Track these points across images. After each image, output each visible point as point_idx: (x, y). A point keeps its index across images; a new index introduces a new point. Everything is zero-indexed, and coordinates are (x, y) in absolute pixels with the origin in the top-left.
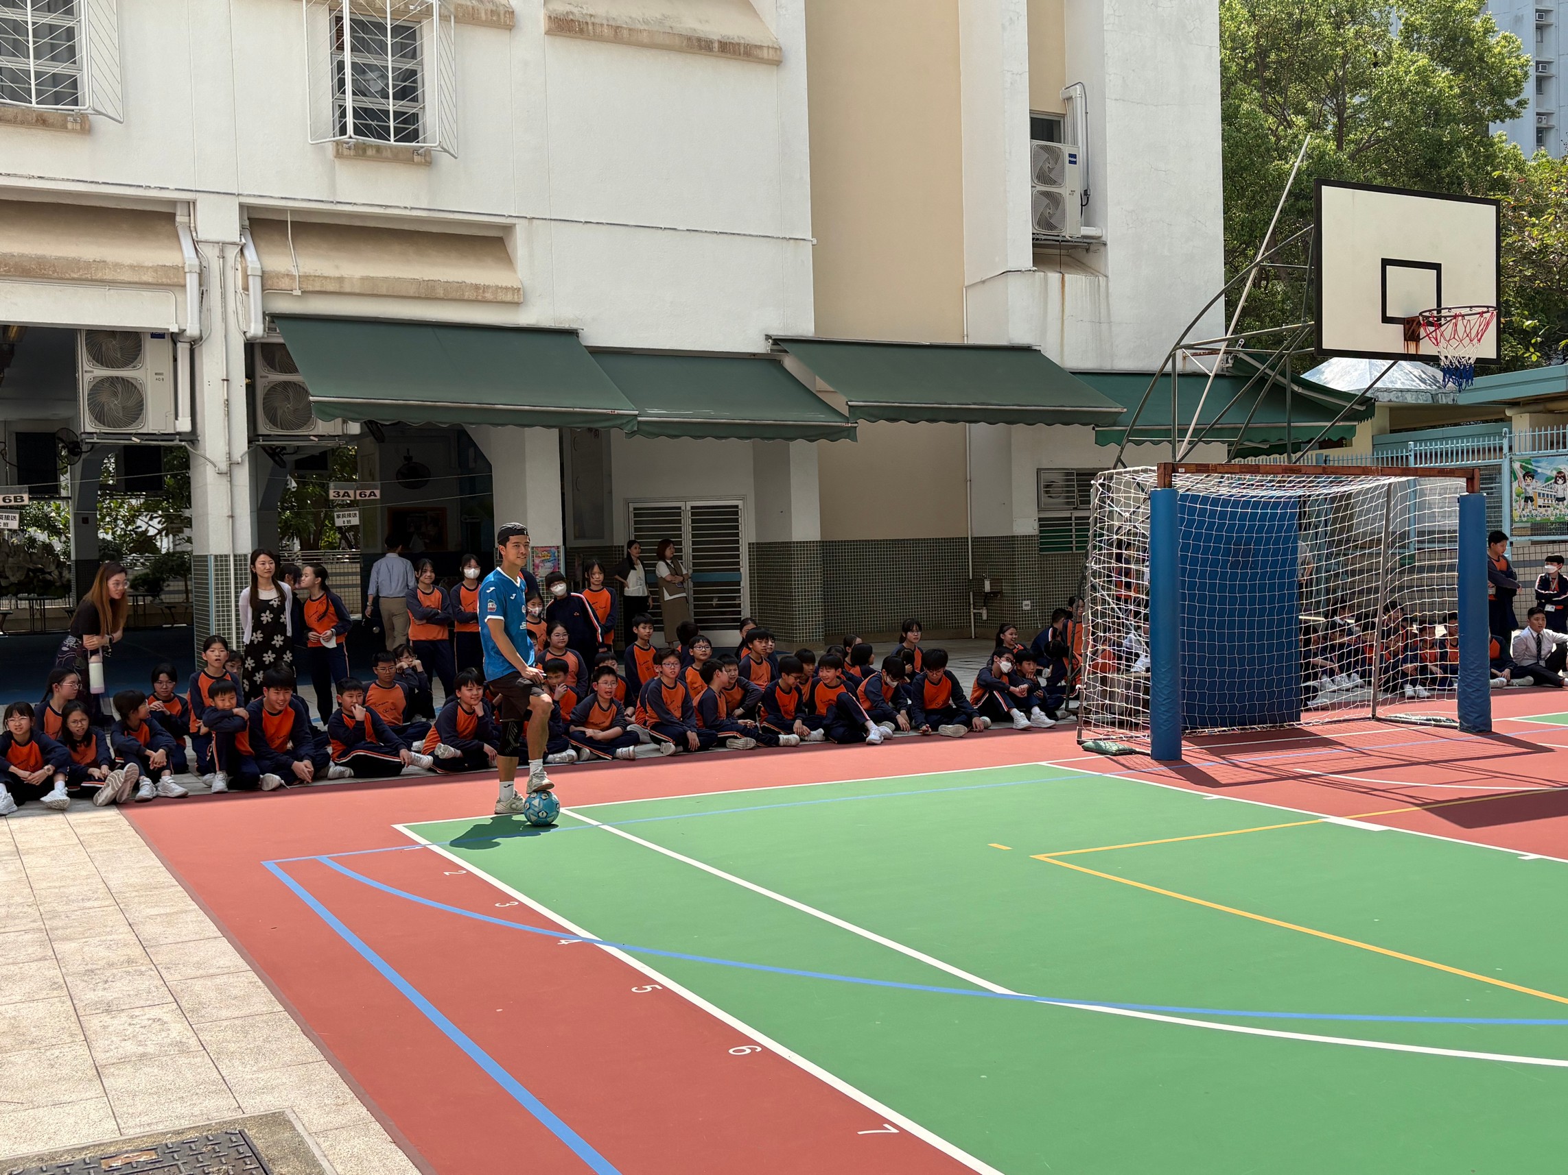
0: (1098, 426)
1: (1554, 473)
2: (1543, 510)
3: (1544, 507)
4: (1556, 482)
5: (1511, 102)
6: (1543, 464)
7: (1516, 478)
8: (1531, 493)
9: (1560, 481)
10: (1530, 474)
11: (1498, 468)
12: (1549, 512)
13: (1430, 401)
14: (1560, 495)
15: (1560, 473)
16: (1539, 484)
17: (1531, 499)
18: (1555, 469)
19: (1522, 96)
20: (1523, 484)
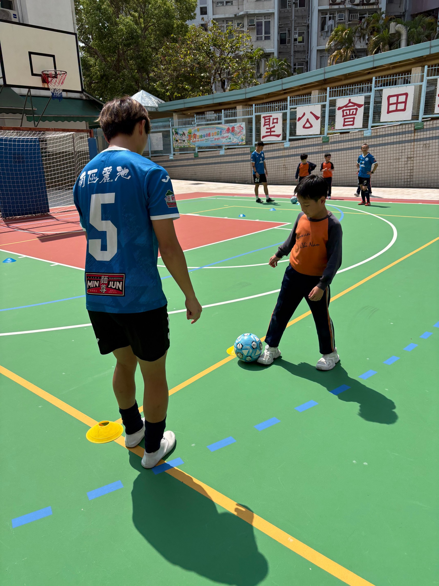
0: (27, 115)
1: (182, 133)
2: (180, 144)
4: (183, 136)
5: (192, 14)
6: (179, 130)
7: (174, 134)
8: (177, 139)
9: (184, 135)
10: (177, 133)
11: (169, 131)
12: (182, 144)
13: (155, 110)
14: (184, 140)
15: (184, 133)
16: (179, 136)
17: (177, 141)
18: (182, 132)
19: (195, 12)
20: (175, 136)
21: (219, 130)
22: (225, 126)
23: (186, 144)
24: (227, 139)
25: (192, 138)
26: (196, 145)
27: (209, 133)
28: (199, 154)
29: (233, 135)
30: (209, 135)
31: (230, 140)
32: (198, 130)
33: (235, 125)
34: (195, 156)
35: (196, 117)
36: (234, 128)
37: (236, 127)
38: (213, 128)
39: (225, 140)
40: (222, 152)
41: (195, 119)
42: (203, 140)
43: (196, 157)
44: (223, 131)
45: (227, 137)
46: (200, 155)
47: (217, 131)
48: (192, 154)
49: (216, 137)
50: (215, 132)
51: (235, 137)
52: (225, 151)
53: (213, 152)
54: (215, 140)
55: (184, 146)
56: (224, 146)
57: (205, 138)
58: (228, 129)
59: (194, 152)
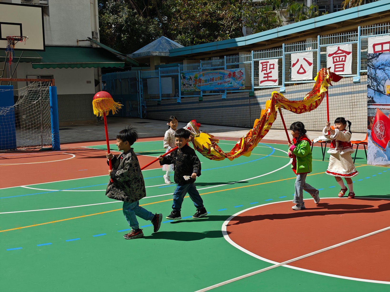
0: (33, 63)
3: (187, 87)
6: (187, 75)
7: (182, 79)
8: (185, 83)
10: (184, 78)
11: (177, 76)
12: (188, 88)
15: (190, 77)
21: (222, 75)
22: (227, 72)
23: (192, 88)
24: (229, 84)
25: (198, 83)
26: (201, 89)
27: (213, 78)
28: (203, 97)
29: (235, 80)
30: (213, 80)
31: (231, 85)
32: (203, 75)
33: (236, 70)
34: (199, 99)
35: (201, 62)
36: (235, 73)
37: (236, 72)
38: (216, 73)
39: (227, 85)
40: (224, 96)
41: (201, 64)
42: (207, 85)
43: (201, 101)
44: (225, 76)
45: (229, 82)
46: (205, 99)
47: (219, 76)
48: (197, 98)
49: (219, 82)
50: (218, 77)
51: (236, 82)
52: (227, 95)
53: (215, 96)
54: (218, 85)
55: (191, 90)
56: (226, 91)
57: (209, 83)
58: (230, 75)
59: (200, 96)
